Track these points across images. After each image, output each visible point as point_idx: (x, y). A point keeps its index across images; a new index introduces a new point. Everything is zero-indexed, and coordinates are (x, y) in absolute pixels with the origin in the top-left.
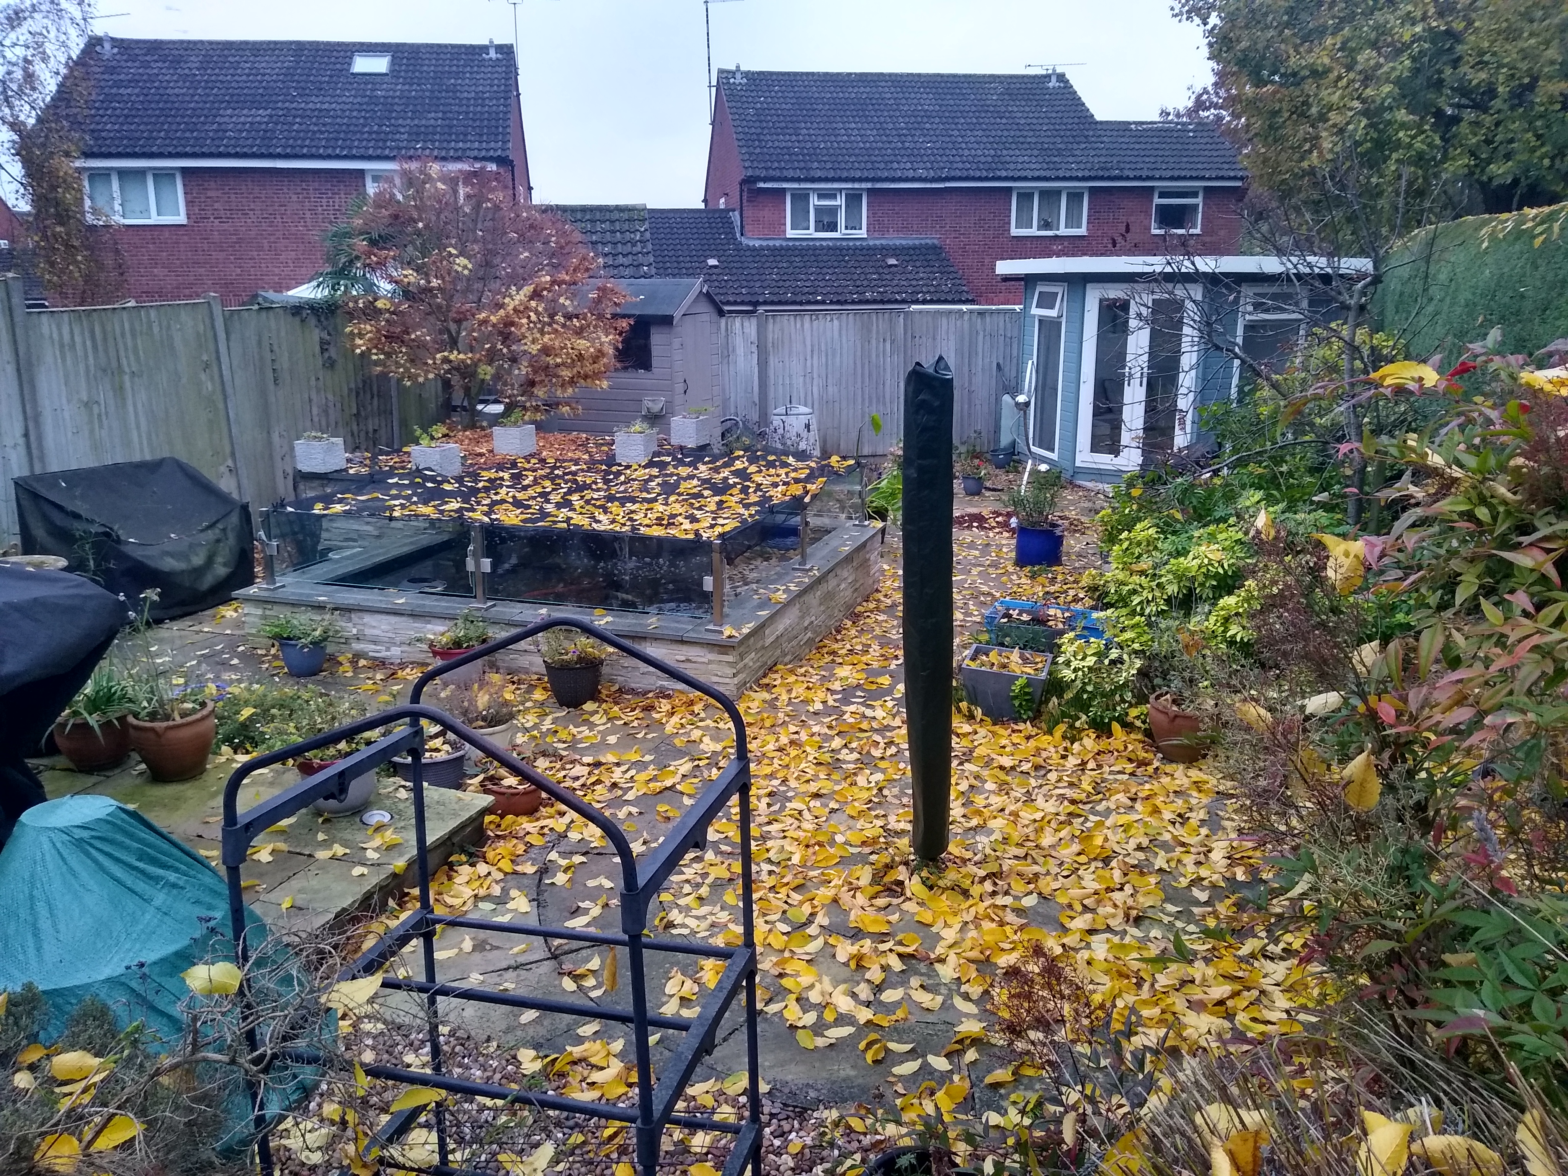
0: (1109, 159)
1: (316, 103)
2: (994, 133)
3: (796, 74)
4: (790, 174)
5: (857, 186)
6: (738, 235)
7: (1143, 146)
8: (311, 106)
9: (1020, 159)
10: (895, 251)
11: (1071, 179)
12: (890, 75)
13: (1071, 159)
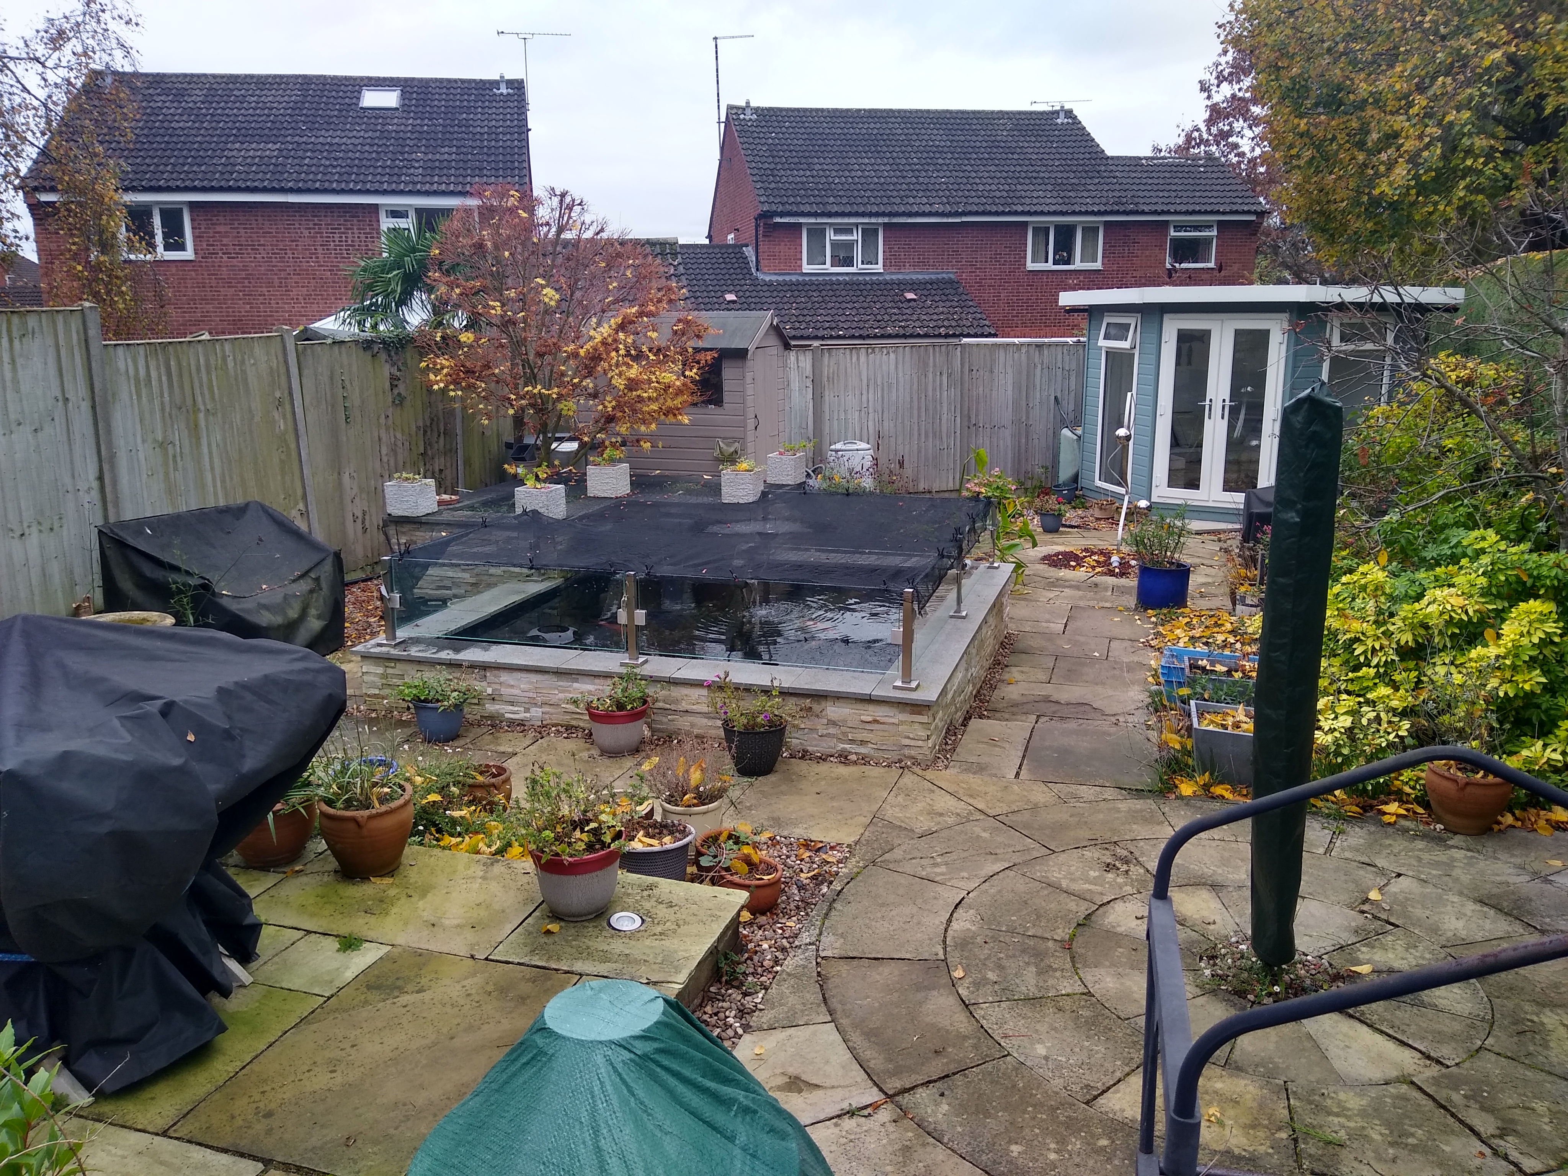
0: (1124, 194)
1: (326, 137)
2: (1006, 168)
3: (805, 110)
4: (807, 208)
5: (873, 220)
6: (753, 270)
7: (1156, 181)
8: (321, 140)
9: (1035, 194)
10: (913, 286)
11: (1087, 213)
12: (899, 111)
13: (1085, 194)
